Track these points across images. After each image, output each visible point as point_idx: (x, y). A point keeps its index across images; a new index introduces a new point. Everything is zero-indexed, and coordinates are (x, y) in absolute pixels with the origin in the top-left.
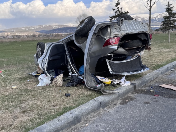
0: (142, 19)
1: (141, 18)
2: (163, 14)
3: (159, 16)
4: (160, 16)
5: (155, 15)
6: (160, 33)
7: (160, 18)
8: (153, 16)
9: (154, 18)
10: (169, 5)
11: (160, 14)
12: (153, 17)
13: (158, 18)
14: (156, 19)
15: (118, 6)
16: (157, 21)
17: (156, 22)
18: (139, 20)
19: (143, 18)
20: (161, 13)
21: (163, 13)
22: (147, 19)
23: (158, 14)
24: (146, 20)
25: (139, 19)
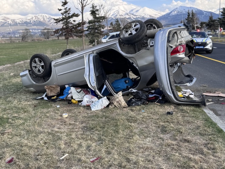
0: (12, 22)
1: (11, 20)
2: (39, 16)
3: (34, 18)
4: (36, 18)
5: (29, 16)
6: (43, 40)
7: (36, 20)
8: (27, 17)
9: (29, 21)
10: (93, 7)
11: (35, 15)
12: (27, 19)
13: (34, 21)
14: (30, 21)
15: (66, 6)
16: (33, 24)
17: (31, 26)
18: (8, 22)
19: (14, 20)
20: (37, 14)
21: (39, 14)
22: (19, 21)
23: (33, 16)
24: (18, 23)
25: (8, 20)
